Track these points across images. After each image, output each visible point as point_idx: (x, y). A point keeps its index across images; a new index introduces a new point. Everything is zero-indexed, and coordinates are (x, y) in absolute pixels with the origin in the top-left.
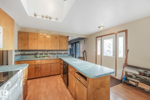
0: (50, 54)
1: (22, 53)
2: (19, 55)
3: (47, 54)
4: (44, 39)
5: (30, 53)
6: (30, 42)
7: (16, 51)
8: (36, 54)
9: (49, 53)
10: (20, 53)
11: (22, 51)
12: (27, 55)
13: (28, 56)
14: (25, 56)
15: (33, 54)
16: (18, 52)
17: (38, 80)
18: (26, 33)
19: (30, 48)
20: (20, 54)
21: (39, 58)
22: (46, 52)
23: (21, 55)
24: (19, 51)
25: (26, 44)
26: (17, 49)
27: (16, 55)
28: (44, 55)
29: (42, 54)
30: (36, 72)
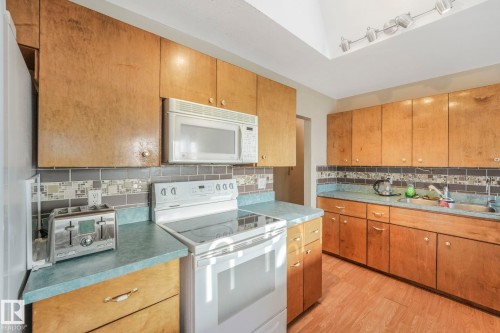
0: (439, 186)
1: (341, 174)
2: (331, 180)
3: (426, 186)
4: (409, 121)
5: (362, 176)
6: (357, 140)
7: (320, 169)
8: (377, 183)
9: (440, 181)
10: (333, 175)
11: (340, 169)
12: (351, 181)
13: (357, 187)
14: (346, 186)
15: (369, 182)
16: (327, 173)
17: (375, 278)
18: (347, 113)
19: (358, 161)
20: (334, 179)
21: (388, 198)
22: (423, 178)
23: (339, 180)
24: (331, 168)
25: (345, 150)
26: (324, 163)
27: (321, 181)
28: (411, 190)
29: (405, 184)
30: (371, 249)
